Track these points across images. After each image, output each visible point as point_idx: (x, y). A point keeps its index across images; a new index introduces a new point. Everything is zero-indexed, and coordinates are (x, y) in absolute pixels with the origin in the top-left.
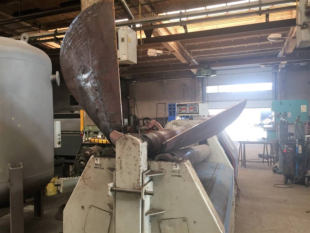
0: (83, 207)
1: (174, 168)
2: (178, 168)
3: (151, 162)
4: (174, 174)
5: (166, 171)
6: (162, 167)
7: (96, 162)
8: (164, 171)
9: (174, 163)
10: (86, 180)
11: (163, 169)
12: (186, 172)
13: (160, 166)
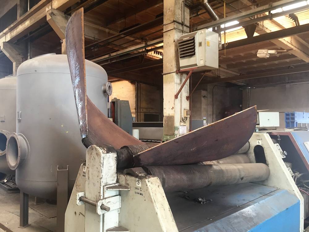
0: (75, 213)
1: (137, 185)
2: (140, 185)
3: (120, 175)
4: (137, 191)
5: (131, 187)
6: (128, 182)
7: (84, 171)
8: (129, 187)
9: (137, 179)
10: (78, 187)
11: (128, 184)
12: (147, 190)
13: (126, 180)
